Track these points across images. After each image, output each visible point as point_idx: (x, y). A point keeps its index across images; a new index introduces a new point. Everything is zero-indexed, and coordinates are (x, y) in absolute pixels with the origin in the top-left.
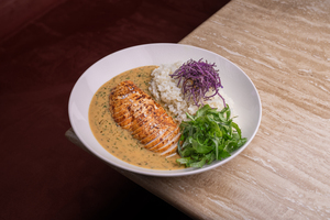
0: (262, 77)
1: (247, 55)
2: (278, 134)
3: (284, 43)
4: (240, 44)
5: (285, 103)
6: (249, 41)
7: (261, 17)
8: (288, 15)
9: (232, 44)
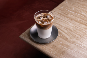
0: (80, 19)
1: (76, 12)
2: (85, 37)
4: (74, 9)
6: (76, 8)
7: (80, 1)
9: (71, 9)
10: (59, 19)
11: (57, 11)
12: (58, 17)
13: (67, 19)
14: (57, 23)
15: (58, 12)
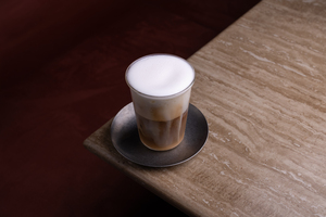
0: (292, 84)
1: (276, 61)
2: (309, 146)
3: (317, 48)
4: (269, 49)
5: (317, 113)
6: (278, 46)
7: (291, 20)
8: (321, 18)
9: (260, 50)
10: (220, 82)
11: (211, 57)
12: (216, 75)
13: (245, 82)
14: (211, 95)
15: (217, 59)
